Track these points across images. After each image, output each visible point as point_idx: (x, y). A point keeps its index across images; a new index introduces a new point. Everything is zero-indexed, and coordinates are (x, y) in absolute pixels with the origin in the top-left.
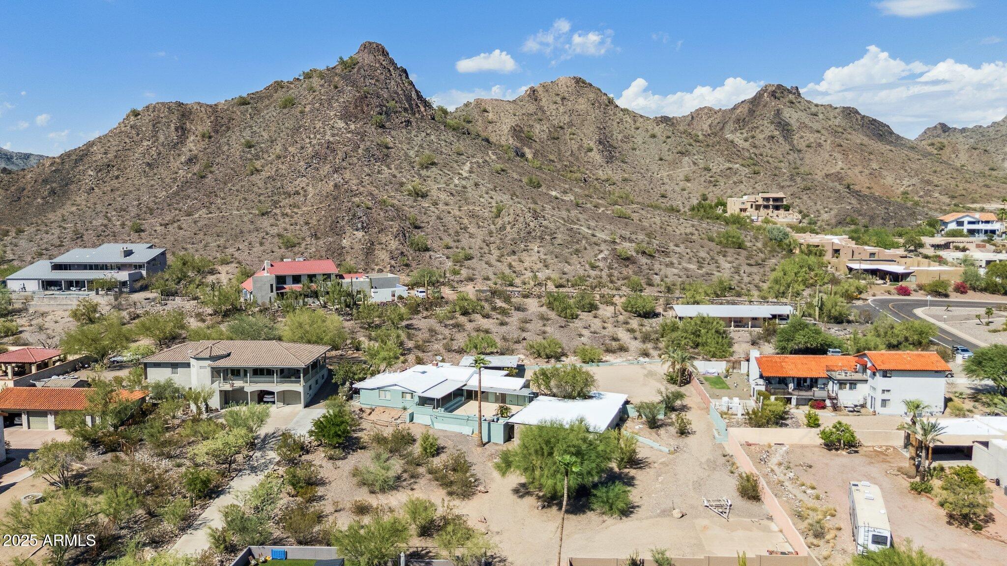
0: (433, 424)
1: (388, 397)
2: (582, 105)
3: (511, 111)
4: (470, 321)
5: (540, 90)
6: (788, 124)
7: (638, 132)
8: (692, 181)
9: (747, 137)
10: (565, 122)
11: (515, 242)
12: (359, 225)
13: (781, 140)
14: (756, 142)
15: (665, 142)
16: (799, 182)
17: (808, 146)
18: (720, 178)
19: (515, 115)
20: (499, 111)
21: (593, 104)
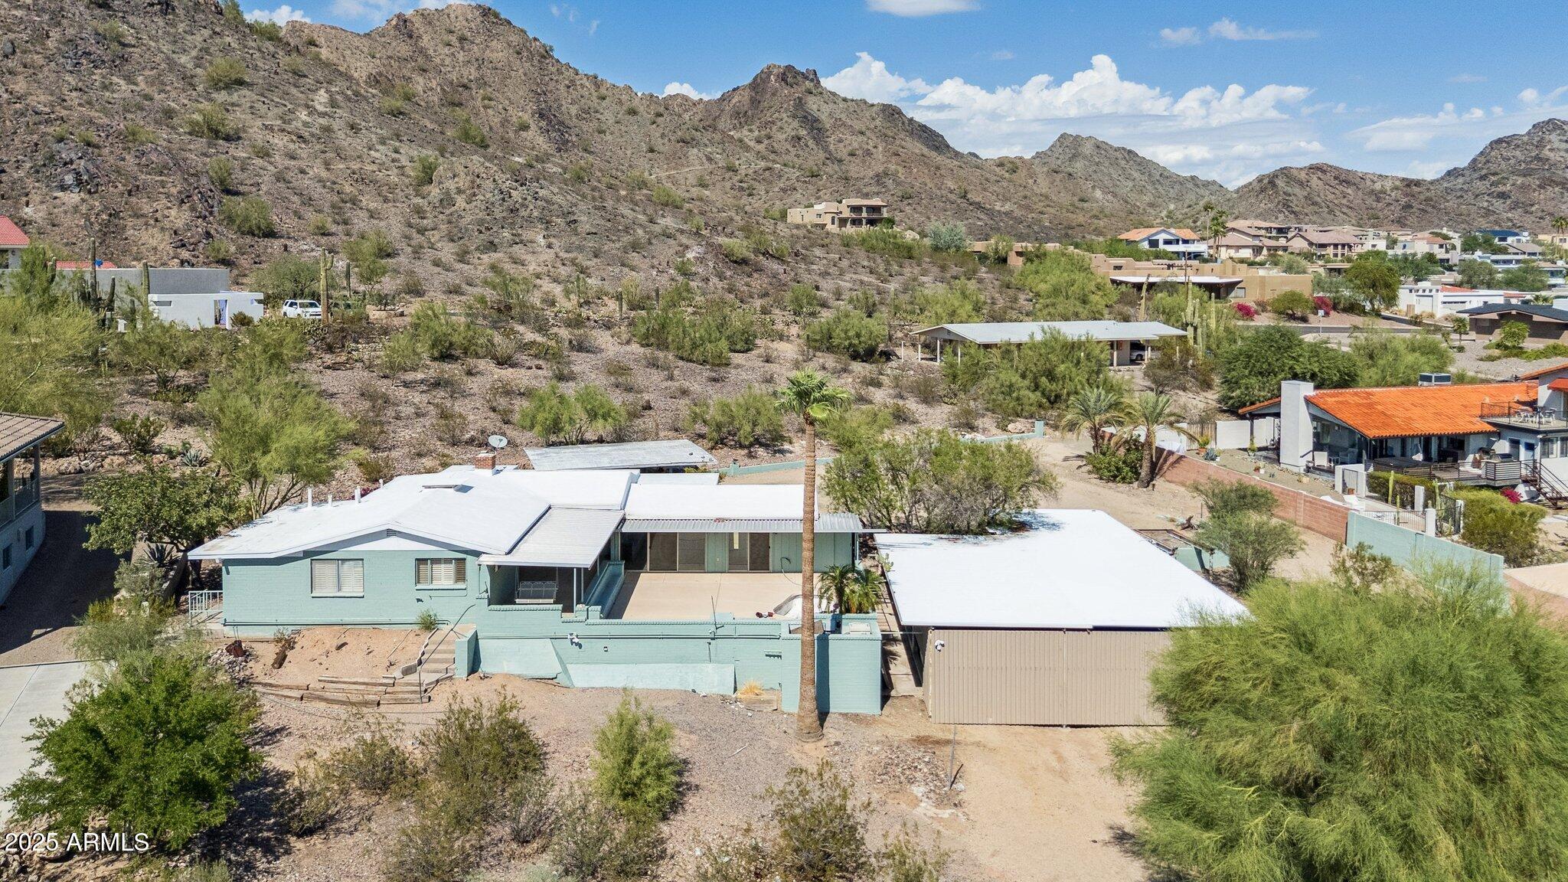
0: (565, 670)
1: (351, 588)
2: (498, 52)
3: (366, 50)
4: (470, 373)
5: (418, 23)
6: (817, 120)
7: (604, 103)
8: (711, 187)
9: (759, 137)
10: (472, 78)
11: (483, 227)
12: (69, 179)
13: (811, 143)
14: (774, 144)
15: (654, 123)
16: (891, 187)
17: (852, 154)
18: (756, 184)
19: (373, 57)
20: (341, 46)
21: (518, 53)
